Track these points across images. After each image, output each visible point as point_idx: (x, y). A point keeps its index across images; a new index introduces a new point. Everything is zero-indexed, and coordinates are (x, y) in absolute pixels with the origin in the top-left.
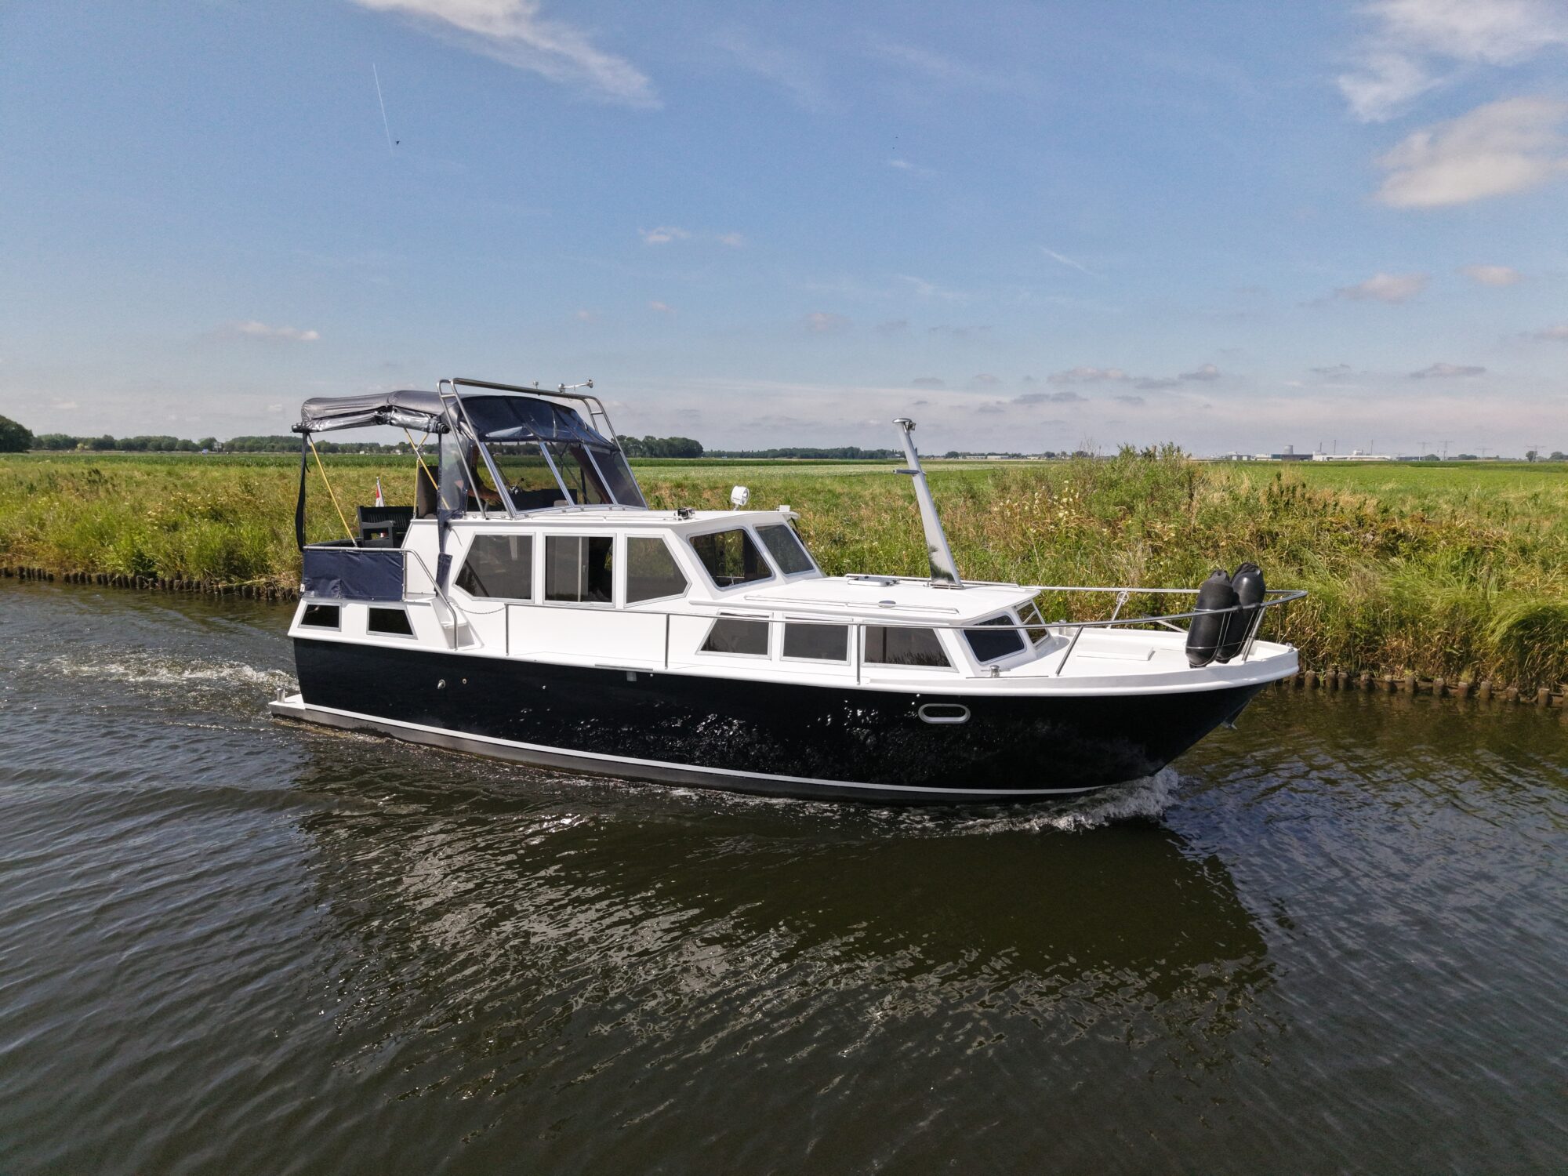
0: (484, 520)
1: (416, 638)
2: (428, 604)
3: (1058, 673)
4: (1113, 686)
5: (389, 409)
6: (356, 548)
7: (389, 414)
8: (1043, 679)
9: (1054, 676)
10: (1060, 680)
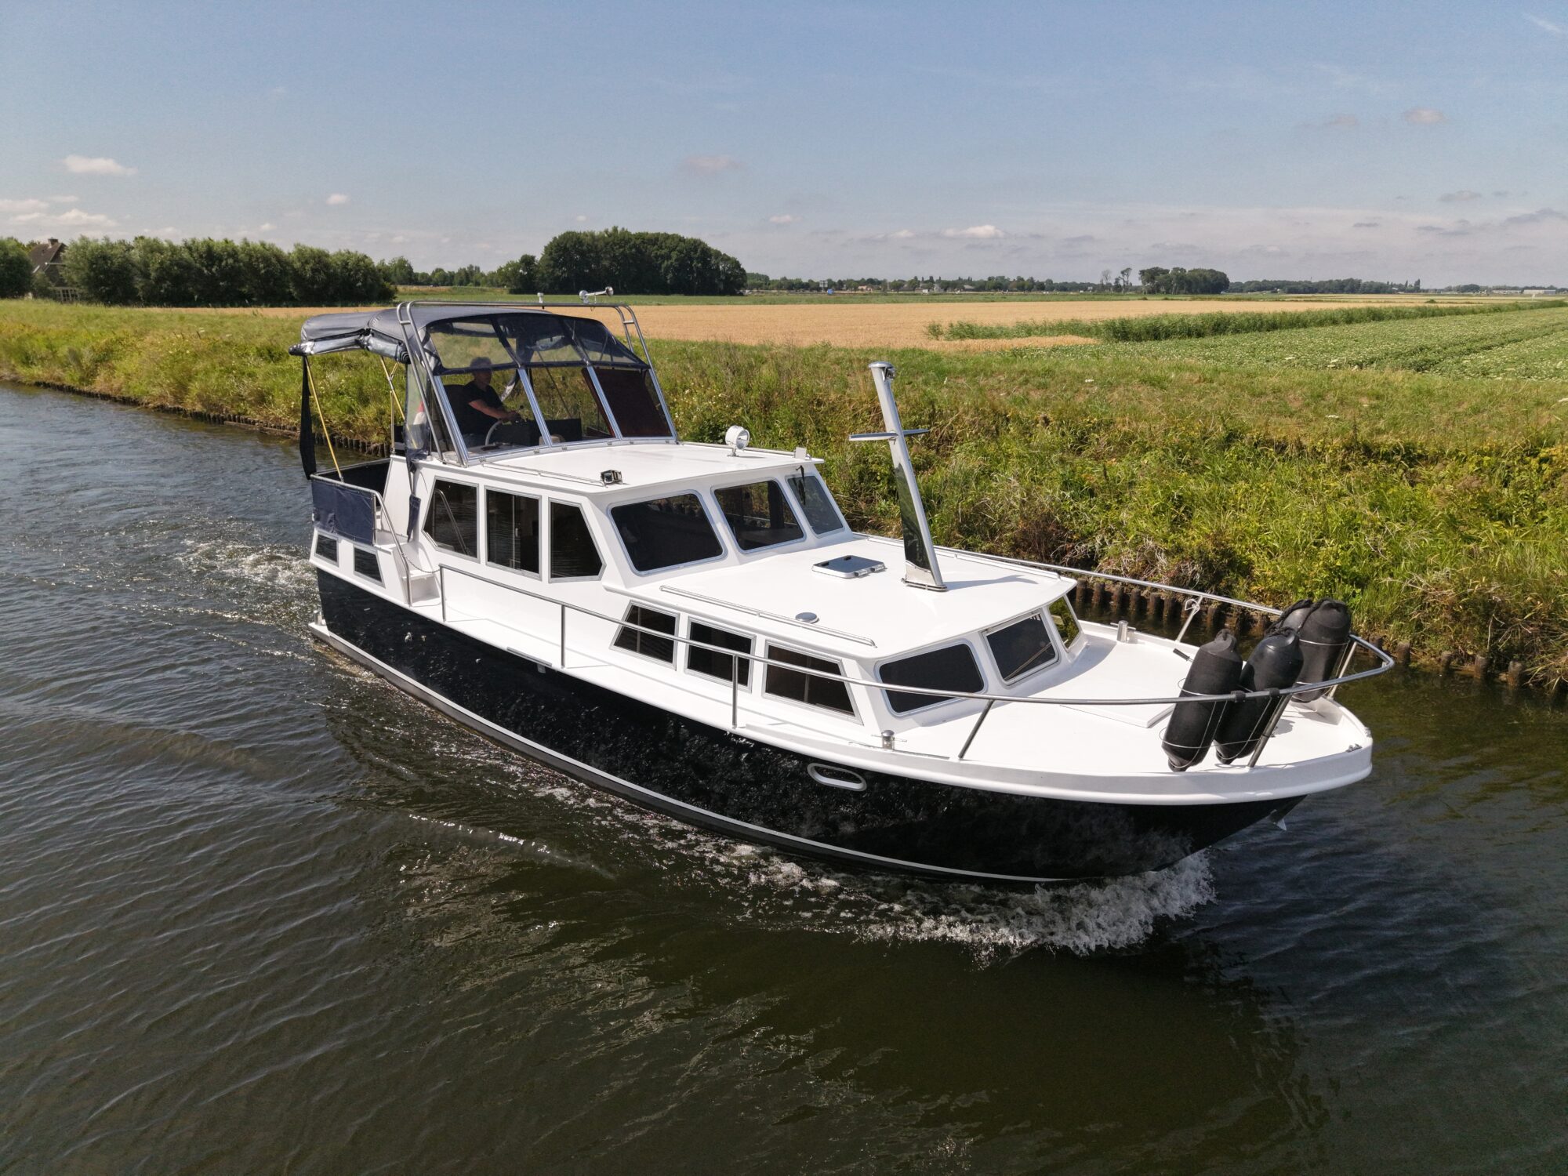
0: (441, 464)
1: (383, 586)
2: (389, 553)
3: (962, 756)
4: (1036, 784)
5: (365, 332)
6: (342, 483)
7: (366, 338)
8: (941, 761)
9: (955, 759)
10: (963, 766)
